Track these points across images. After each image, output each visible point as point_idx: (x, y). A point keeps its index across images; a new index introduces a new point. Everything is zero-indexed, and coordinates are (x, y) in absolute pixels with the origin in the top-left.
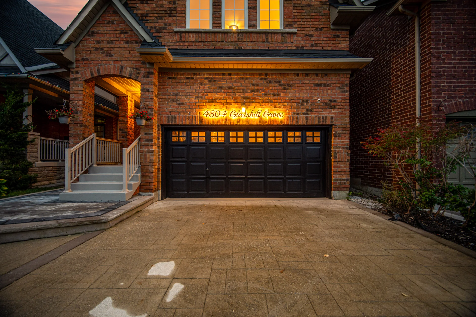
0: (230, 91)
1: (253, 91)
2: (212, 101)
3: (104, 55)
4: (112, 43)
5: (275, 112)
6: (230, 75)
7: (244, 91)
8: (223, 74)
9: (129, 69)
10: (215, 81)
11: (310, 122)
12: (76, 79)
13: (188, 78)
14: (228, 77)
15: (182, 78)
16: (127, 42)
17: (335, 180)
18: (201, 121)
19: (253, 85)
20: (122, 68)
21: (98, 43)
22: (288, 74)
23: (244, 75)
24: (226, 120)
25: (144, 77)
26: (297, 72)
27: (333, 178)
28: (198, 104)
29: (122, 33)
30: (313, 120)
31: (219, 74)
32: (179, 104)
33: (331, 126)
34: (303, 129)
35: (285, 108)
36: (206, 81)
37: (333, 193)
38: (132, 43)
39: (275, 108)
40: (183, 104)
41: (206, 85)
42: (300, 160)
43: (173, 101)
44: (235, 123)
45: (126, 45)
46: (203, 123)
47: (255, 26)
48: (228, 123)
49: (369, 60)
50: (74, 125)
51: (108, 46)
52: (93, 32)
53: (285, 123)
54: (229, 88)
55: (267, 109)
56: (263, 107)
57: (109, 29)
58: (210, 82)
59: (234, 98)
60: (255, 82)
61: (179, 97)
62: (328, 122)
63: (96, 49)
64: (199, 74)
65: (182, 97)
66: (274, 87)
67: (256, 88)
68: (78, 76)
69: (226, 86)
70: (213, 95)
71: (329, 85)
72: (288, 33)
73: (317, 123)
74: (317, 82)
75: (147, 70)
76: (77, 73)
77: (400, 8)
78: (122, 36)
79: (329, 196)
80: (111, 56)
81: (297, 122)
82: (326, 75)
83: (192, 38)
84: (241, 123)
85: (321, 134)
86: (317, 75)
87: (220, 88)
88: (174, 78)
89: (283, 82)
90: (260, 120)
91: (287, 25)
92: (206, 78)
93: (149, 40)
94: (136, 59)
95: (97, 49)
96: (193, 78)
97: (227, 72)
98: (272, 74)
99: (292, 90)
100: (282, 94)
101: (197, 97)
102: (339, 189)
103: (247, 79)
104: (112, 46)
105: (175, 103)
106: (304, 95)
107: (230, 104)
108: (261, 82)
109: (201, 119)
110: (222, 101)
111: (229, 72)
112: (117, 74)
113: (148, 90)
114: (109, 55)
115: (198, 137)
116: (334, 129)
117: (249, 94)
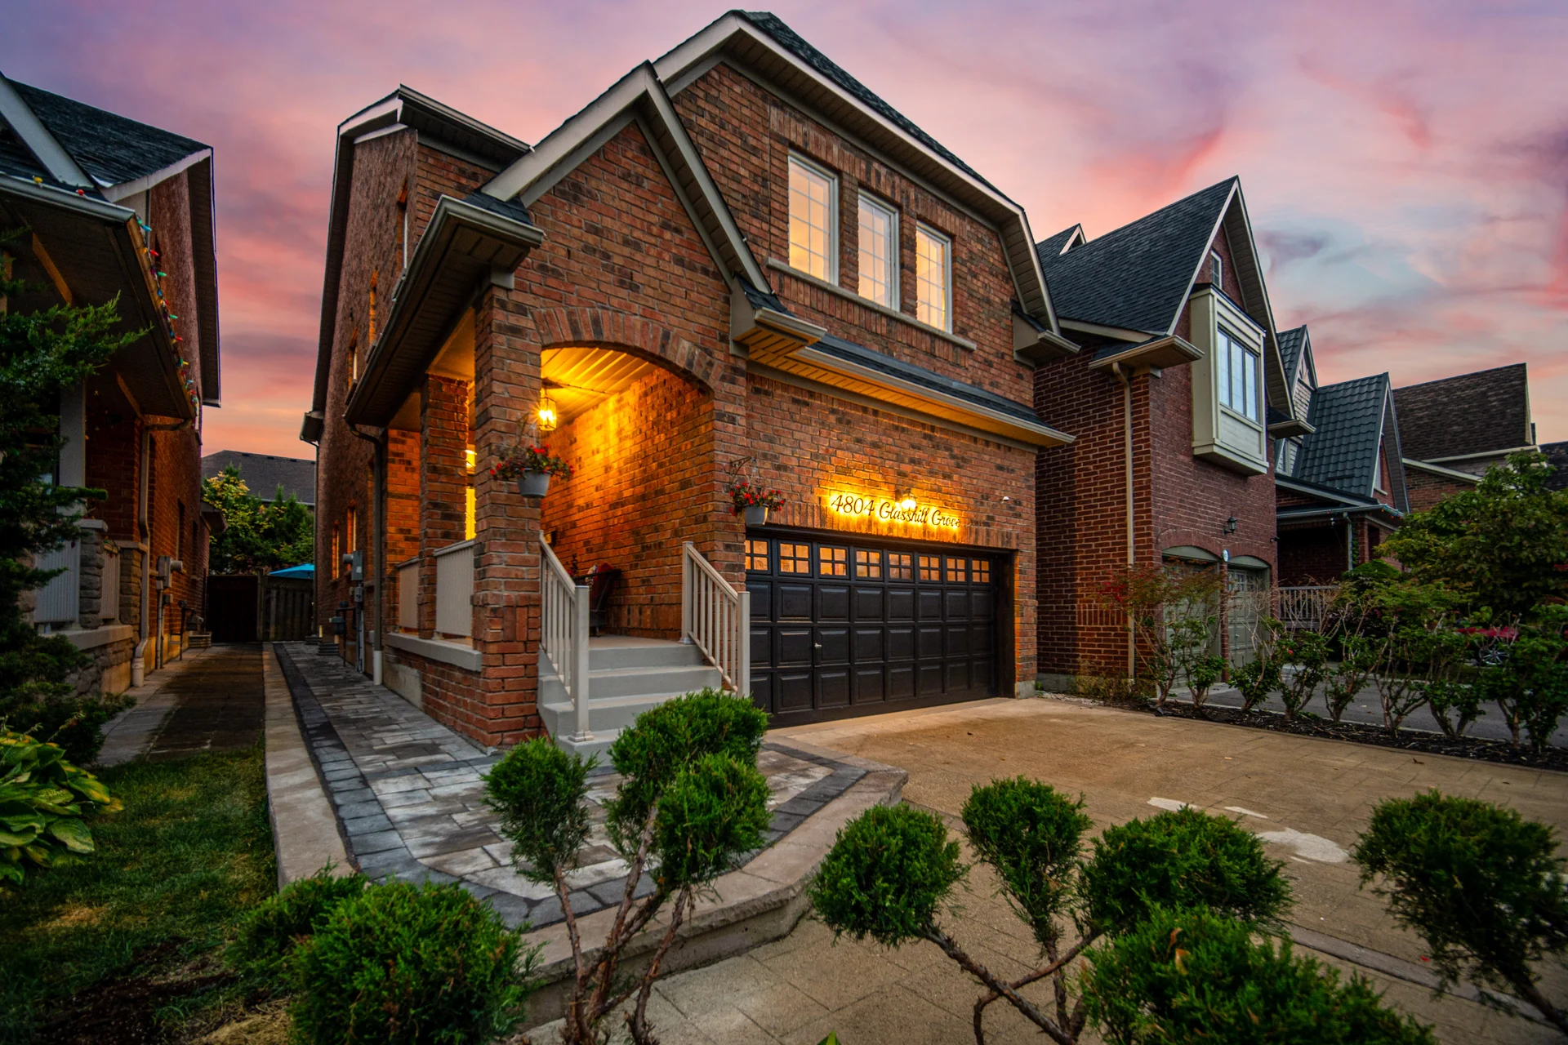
0: (876, 452)
1: (912, 461)
2: (845, 471)
3: (611, 278)
4: (636, 245)
5: (947, 515)
6: (876, 413)
7: (898, 458)
8: (865, 410)
9: (686, 344)
10: (849, 422)
11: (991, 543)
12: (514, 330)
13: (795, 401)
14: (871, 418)
15: (783, 400)
16: (679, 261)
17: (1023, 660)
18: (823, 521)
19: (913, 447)
20: (666, 336)
21: (595, 231)
22: (964, 436)
23: (900, 419)
24: (871, 523)
25: (723, 378)
26: (976, 435)
27: (1018, 656)
28: (818, 475)
29: (665, 226)
30: (994, 538)
31: (856, 407)
32: (778, 468)
33: (1017, 550)
34: (970, 554)
35: (960, 508)
36: (832, 418)
37: (1019, 686)
38: (693, 269)
39: (946, 505)
40: (785, 468)
41: (831, 429)
42: (963, 621)
43: (765, 456)
44: (885, 532)
45: (678, 270)
46: (828, 527)
47: (912, 311)
48: (874, 531)
49: (1071, 439)
50: (508, 498)
51: (627, 251)
52: (576, 186)
53: (960, 540)
54: (875, 445)
55: (935, 507)
56: (930, 501)
57: (628, 197)
58: (839, 421)
59: (883, 472)
60: (916, 440)
61: (778, 448)
62: (1013, 545)
63: (586, 247)
64: (820, 397)
65: (783, 450)
66: (943, 459)
67: (917, 454)
68: (527, 322)
69: (869, 438)
70: (845, 458)
71: (1013, 471)
72: (955, 345)
73: (1000, 544)
74: (999, 461)
75: (732, 360)
76: (521, 310)
77: (1115, 366)
78: (668, 235)
79: (1009, 693)
80: (634, 288)
81: (976, 539)
82: (1010, 449)
83: (803, 297)
84: (895, 533)
85: (990, 567)
86: (999, 446)
87: (859, 441)
88: (767, 393)
89: (956, 451)
91: (957, 326)
92: (833, 411)
94: (704, 320)
95: (587, 249)
96: (807, 404)
97: (872, 406)
98: (942, 430)
99: (968, 470)
100: (955, 477)
101: (815, 456)
102: (1024, 678)
103: (903, 430)
104: (638, 257)
105: (768, 465)
106: (982, 484)
107: (876, 484)
108: (925, 442)
109: (823, 514)
110: (863, 475)
111: (875, 407)
112: (653, 351)
113: (733, 421)
114: (627, 281)
115: (795, 559)
116: (1018, 559)
117: (906, 468)
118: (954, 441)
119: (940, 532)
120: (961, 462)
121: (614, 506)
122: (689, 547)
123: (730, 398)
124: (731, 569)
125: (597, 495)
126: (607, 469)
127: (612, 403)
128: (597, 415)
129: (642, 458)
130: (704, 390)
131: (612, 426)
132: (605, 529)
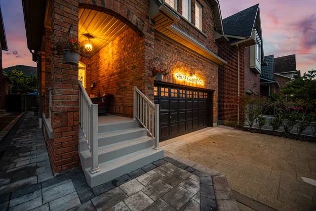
0: (186, 62)
1: (194, 66)
2: (179, 67)
5: (201, 81)
7: (191, 64)
9: (135, 17)
10: (180, 53)
11: (210, 88)
13: (166, 44)
14: (185, 52)
17: (214, 118)
18: (173, 81)
19: (194, 62)
20: (129, 12)
22: (205, 60)
23: (192, 54)
24: (185, 82)
28: (172, 67)
31: (182, 49)
35: (204, 79)
36: (176, 51)
37: (214, 124)
39: (201, 78)
41: (175, 54)
44: (188, 85)
46: (174, 83)
47: (194, 24)
48: (185, 84)
53: (204, 87)
54: (186, 60)
56: (198, 76)
58: (177, 52)
59: (188, 68)
60: (195, 60)
61: (162, 58)
62: (214, 89)
64: (173, 44)
66: (200, 65)
67: (195, 64)
69: (184, 58)
70: (179, 63)
71: (214, 70)
72: (204, 35)
74: (211, 67)
77: (237, 45)
81: (207, 87)
82: (213, 65)
84: (190, 85)
85: (208, 94)
86: (211, 63)
87: (182, 58)
88: (159, 40)
89: (203, 64)
90: (197, 85)
91: (203, 30)
92: (176, 49)
94: (141, 10)
96: (169, 46)
97: (185, 49)
98: (200, 58)
99: (205, 69)
100: (203, 71)
101: (172, 62)
102: (215, 122)
103: (192, 57)
106: (208, 73)
107: (186, 71)
108: (197, 61)
109: (173, 79)
110: (183, 68)
112: (124, 16)
113: (150, 46)
115: (165, 92)
116: (214, 92)
117: (193, 67)
118: (203, 61)
119: (200, 85)
120: (204, 67)
121: (111, 76)
122: (136, 88)
123: (150, 39)
124: (150, 95)
125: (106, 73)
126: (109, 64)
127: (110, 44)
128: (106, 48)
129: (120, 60)
130: (141, 35)
131: (110, 51)
132: (109, 83)
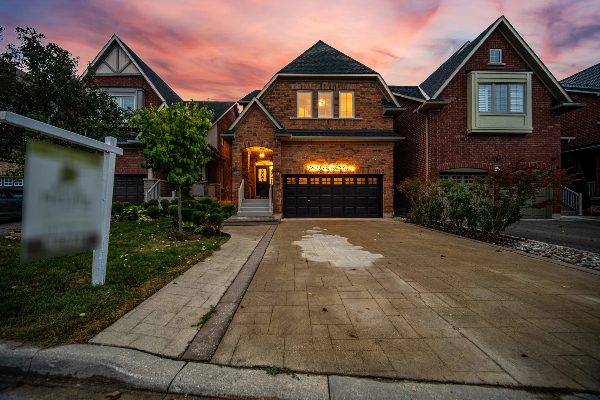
0: (323, 154)
1: (337, 154)
2: (313, 160)
3: (252, 135)
4: (256, 127)
5: (350, 167)
6: (323, 145)
7: (331, 154)
8: (319, 144)
9: (266, 142)
10: (314, 148)
11: (370, 173)
12: (236, 148)
13: (298, 147)
14: (322, 146)
15: (295, 147)
16: (265, 127)
17: (385, 207)
18: (306, 172)
19: (337, 151)
20: (262, 142)
21: (249, 127)
22: (357, 144)
23: (332, 145)
24: (321, 171)
25: (275, 147)
26: (363, 143)
27: (384, 206)
28: (304, 162)
29: (262, 122)
30: (372, 171)
31: (317, 144)
32: (293, 162)
33: (383, 175)
34: (367, 176)
35: (356, 164)
36: (309, 149)
37: (384, 215)
38: (268, 128)
39: (350, 164)
40: (295, 162)
41: (309, 151)
42: (364, 195)
43: (290, 160)
44: (326, 173)
45: (265, 129)
46: (307, 174)
47: (338, 116)
48: (322, 173)
49: (404, 138)
51: (255, 129)
52: (245, 121)
53: (355, 173)
54: (323, 152)
55: (345, 166)
56: (343, 164)
57: (255, 119)
58: (311, 149)
59: (326, 158)
60: (338, 149)
61: (293, 158)
62: (381, 173)
64: (305, 144)
65: (295, 158)
66: (349, 152)
67: (338, 152)
69: (321, 151)
70: (313, 157)
71: (381, 151)
72: (357, 120)
73: (374, 173)
74: (374, 149)
75: (277, 143)
76: (237, 145)
78: (262, 123)
79: (381, 216)
80: (256, 135)
81: (363, 172)
83: (301, 123)
84: (330, 173)
85: (377, 179)
86: (374, 145)
87: (317, 152)
88: (290, 147)
89: (354, 149)
90: (341, 171)
91: (357, 115)
92: (309, 147)
93: (280, 128)
94: (270, 137)
95: (248, 131)
96: (301, 147)
97: (321, 143)
98: (348, 145)
99: (360, 153)
100: (354, 156)
101: (304, 158)
102: (387, 212)
103: (333, 147)
104: (257, 129)
105: (291, 162)
106: (366, 156)
107: (323, 162)
108: (342, 149)
109: (306, 171)
110: (319, 160)
111: (323, 143)
113: (277, 155)
114: (255, 135)
115: (303, 181)
116: (384, 177)
117: (334, 156)
118: (353, 146)
119: (347, 172)
120: (356, 152)
123: (277, 151)
